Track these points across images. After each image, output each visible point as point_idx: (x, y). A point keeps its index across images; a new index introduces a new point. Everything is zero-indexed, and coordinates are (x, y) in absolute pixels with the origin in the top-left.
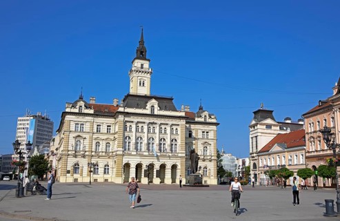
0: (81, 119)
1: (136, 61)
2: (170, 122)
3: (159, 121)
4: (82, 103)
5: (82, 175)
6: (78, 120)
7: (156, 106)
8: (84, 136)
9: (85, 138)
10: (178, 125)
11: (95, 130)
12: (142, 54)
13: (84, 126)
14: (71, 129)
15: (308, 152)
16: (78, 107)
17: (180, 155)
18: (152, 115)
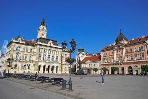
0: (19, 45)
1: (42, 26)
2: (57, 50)
3: (52, 49)
4: (20, 39)
5: (18, 69)
6: (18, 46)
7: (52, 43)
8: (20, 53)
9: (21, 54)
10: (59, 51)
11: (25, 51)
12: (43, 24)
13: (21, 49)
14: (14, 49)
15: (102, 63)
16: (18, 40)
17: (59, 62)
18: (50, 47)
